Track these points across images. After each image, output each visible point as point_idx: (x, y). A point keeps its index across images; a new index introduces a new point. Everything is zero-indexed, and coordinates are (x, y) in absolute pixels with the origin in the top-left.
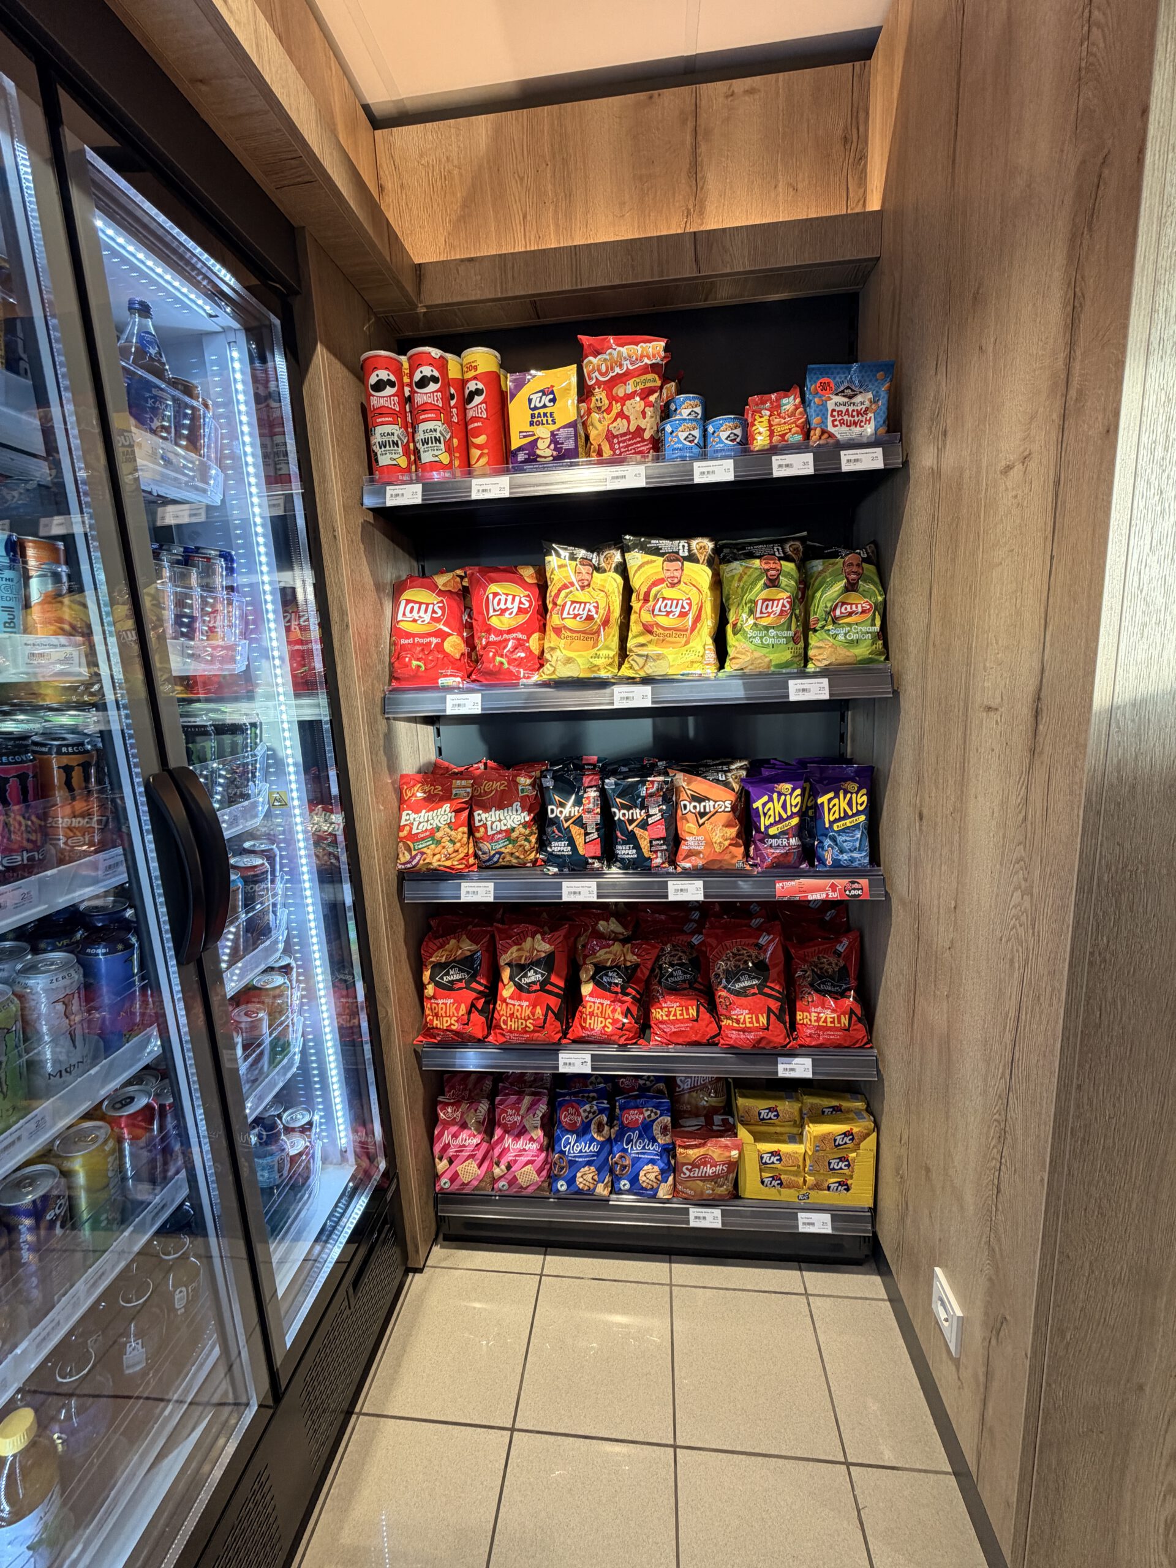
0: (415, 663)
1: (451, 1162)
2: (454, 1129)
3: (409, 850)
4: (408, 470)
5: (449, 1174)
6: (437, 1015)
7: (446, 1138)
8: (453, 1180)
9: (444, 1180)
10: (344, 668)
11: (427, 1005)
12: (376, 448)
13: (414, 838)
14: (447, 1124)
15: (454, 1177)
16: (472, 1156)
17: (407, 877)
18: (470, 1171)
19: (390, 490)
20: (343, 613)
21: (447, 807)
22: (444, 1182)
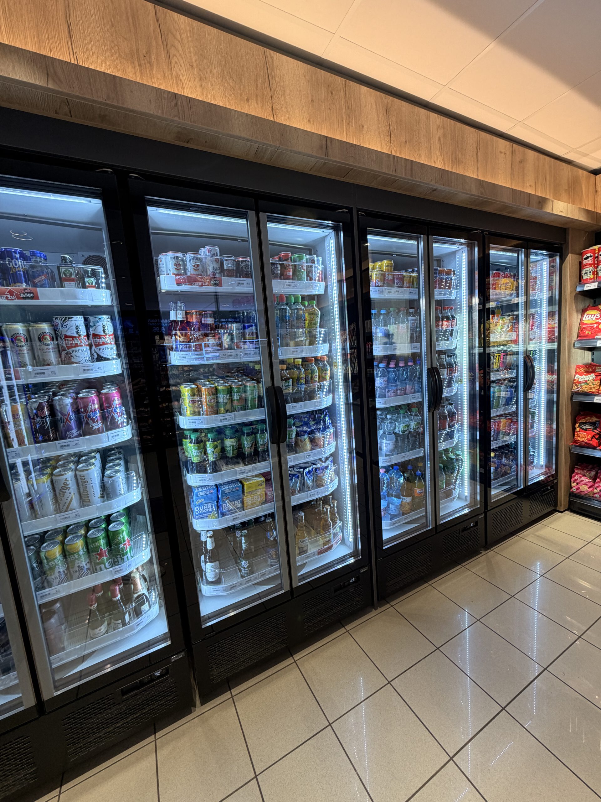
0: (587, 332)
1: (577, 484)
2: (580, 475)
3: (577, 386)
4: (594, 278)
5: (576, 487)
6: (579, 437)
7: (577, 477)
8: (577, 489)
9: (573, 489)
10: (564, 334)
11: (576, 434)
12: (583, 275)
13: (580, 383)
14: (577, 474)
15: (578, 489)
16: (586, 484)
17: (574, 394)
18: (584, 488)
19: (586, 285)
20: (565, 320)
21: (593, 374)
22: (574, 489)
